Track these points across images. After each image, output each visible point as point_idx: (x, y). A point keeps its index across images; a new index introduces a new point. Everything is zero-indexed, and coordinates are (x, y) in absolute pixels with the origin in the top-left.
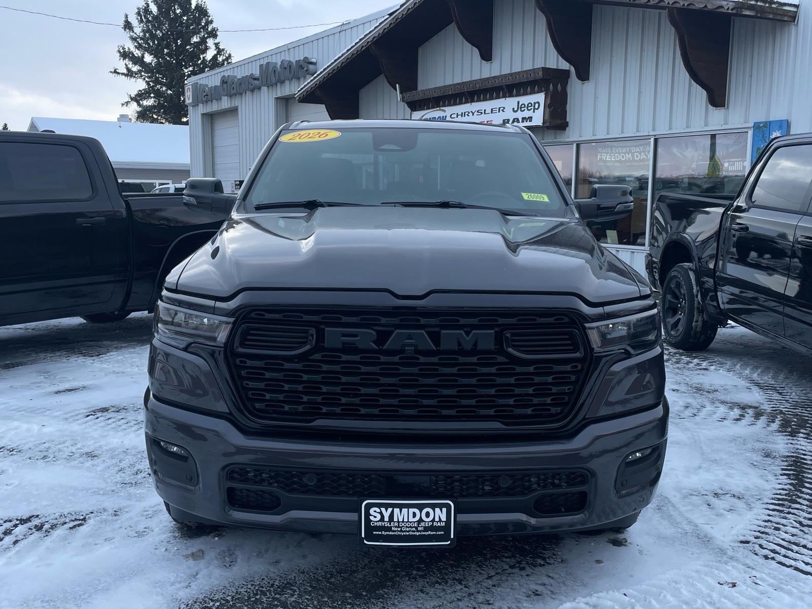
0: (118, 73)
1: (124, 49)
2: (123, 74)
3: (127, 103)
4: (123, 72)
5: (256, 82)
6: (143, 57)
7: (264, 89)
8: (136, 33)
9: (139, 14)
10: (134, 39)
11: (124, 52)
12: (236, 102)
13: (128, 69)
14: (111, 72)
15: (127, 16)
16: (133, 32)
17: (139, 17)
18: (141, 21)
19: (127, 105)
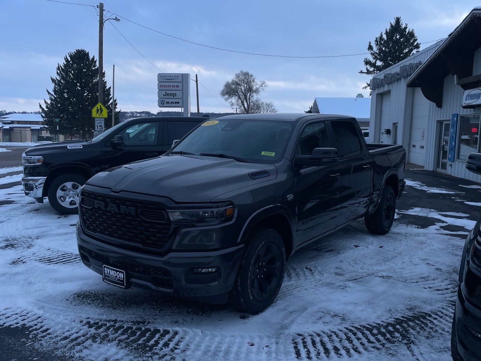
0: (363, 73)
1: (367, 60)
2: (365, 73)
3: (366, 87)
4: (365, 72)
5: (398, 76)
6: (375, 63)
7: (402, 79)
8: (374, 51)
9: (376, 41)
10: (372, 54)
11: (367, 61)
12: (390, 87)
13: (368, 70)
14: (359, 72)
15: (370, 43)
16: (373, 50)
17: (376, 43)
18: (377, 44)
19: (365, 89)
